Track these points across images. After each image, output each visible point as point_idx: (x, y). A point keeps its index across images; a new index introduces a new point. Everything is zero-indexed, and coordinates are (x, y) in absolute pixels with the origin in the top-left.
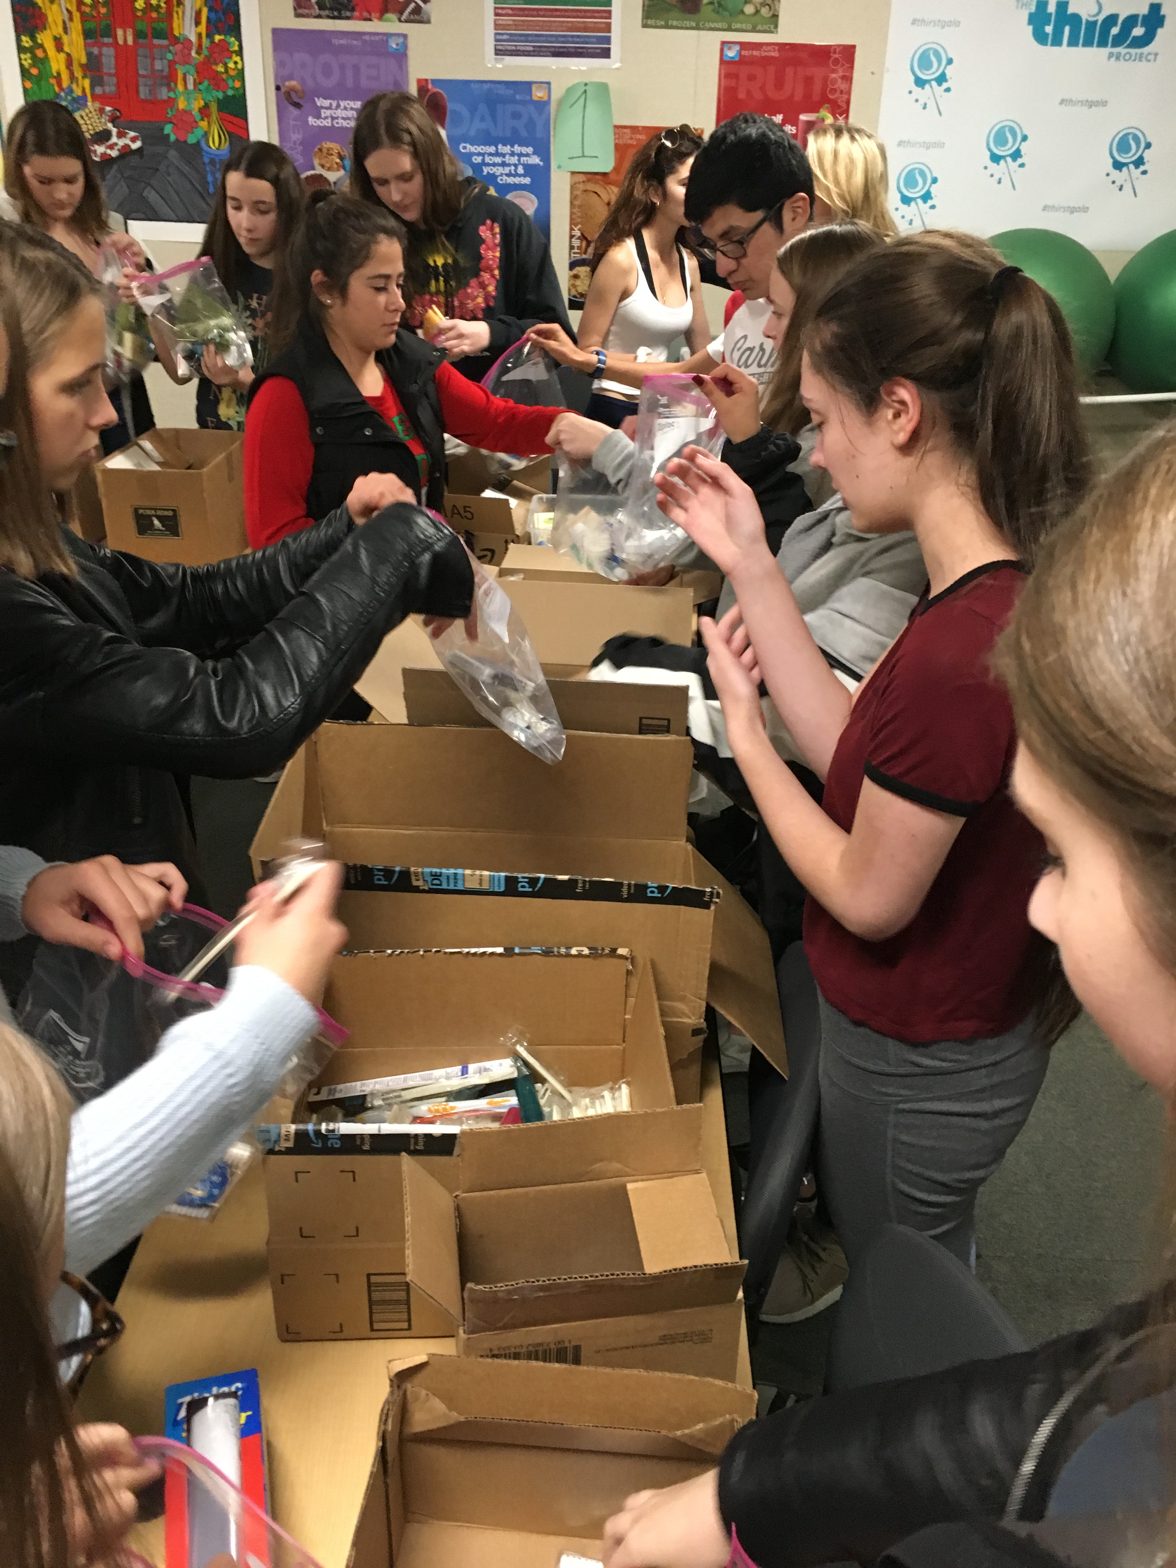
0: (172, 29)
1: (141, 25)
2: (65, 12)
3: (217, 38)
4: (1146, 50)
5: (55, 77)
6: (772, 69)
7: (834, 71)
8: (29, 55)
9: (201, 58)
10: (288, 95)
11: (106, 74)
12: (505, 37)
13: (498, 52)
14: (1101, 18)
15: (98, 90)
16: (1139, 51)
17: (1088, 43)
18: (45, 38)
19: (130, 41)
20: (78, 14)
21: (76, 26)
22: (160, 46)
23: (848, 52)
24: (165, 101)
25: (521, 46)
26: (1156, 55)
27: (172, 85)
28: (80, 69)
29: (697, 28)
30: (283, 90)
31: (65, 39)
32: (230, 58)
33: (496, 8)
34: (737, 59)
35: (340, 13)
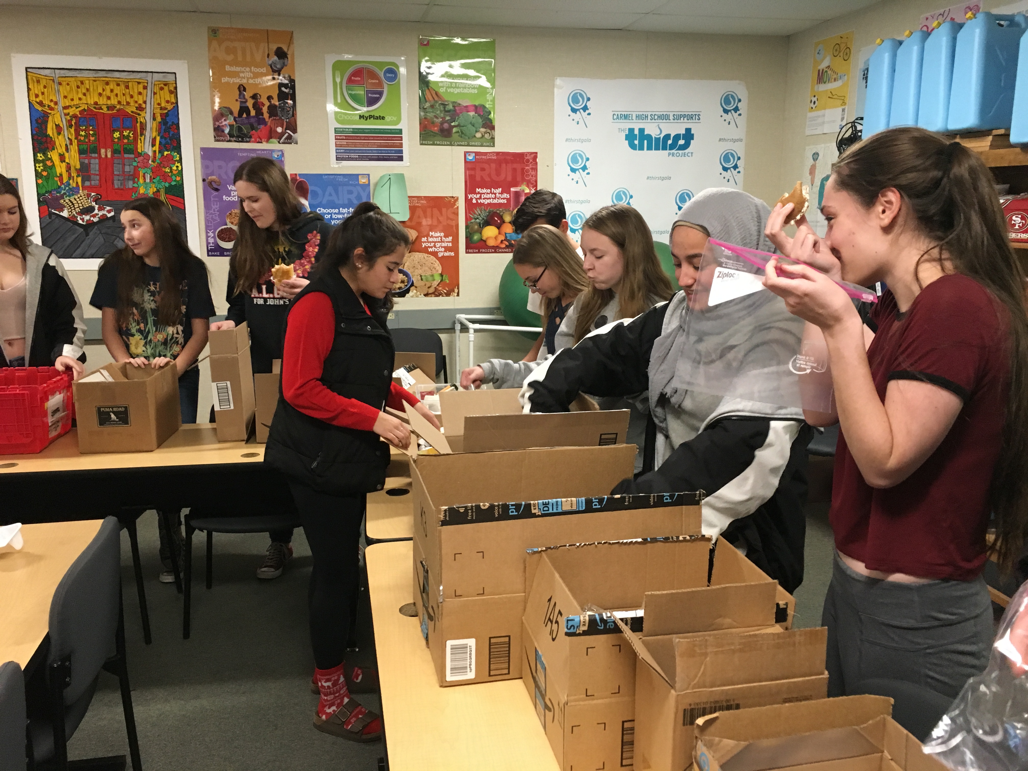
0: (137, 148)
1: (116, 147)
2: (67, 139)
3: (166, 153)
4: (686, 151)
5: (59, 177)
6: (493, 166)
7: (527, 166)
8: (41, 164)
9: (155, 164)
10: (210, 183)
11: (93, 174)
12: (342, 151)
13: (338, 159)
14: (662, 136)
15: (87, 184)
16: (683, 152)
17: (657, 148)
18: (54, 155)
19: (109, 155)
20: (76, 141)
21: (74, 148)
22: (129, 158)
23: (535, 155)
24: (130, 189)
25: (353, 155)
26: (692, 153)
27: (136, 179)
28: (75, 171)
29: (451, 145)
30: (207, 181)
31: (67, 155)
32: (175, 164)
33: (336, 136)
34: (474, 160)
35: (242, 139)
